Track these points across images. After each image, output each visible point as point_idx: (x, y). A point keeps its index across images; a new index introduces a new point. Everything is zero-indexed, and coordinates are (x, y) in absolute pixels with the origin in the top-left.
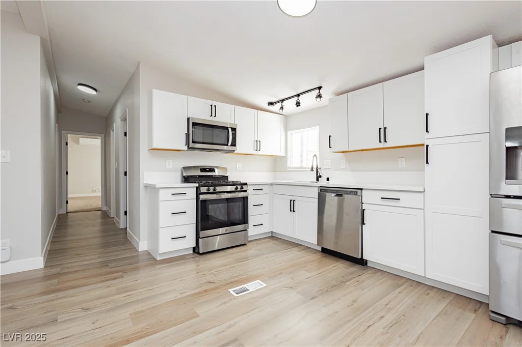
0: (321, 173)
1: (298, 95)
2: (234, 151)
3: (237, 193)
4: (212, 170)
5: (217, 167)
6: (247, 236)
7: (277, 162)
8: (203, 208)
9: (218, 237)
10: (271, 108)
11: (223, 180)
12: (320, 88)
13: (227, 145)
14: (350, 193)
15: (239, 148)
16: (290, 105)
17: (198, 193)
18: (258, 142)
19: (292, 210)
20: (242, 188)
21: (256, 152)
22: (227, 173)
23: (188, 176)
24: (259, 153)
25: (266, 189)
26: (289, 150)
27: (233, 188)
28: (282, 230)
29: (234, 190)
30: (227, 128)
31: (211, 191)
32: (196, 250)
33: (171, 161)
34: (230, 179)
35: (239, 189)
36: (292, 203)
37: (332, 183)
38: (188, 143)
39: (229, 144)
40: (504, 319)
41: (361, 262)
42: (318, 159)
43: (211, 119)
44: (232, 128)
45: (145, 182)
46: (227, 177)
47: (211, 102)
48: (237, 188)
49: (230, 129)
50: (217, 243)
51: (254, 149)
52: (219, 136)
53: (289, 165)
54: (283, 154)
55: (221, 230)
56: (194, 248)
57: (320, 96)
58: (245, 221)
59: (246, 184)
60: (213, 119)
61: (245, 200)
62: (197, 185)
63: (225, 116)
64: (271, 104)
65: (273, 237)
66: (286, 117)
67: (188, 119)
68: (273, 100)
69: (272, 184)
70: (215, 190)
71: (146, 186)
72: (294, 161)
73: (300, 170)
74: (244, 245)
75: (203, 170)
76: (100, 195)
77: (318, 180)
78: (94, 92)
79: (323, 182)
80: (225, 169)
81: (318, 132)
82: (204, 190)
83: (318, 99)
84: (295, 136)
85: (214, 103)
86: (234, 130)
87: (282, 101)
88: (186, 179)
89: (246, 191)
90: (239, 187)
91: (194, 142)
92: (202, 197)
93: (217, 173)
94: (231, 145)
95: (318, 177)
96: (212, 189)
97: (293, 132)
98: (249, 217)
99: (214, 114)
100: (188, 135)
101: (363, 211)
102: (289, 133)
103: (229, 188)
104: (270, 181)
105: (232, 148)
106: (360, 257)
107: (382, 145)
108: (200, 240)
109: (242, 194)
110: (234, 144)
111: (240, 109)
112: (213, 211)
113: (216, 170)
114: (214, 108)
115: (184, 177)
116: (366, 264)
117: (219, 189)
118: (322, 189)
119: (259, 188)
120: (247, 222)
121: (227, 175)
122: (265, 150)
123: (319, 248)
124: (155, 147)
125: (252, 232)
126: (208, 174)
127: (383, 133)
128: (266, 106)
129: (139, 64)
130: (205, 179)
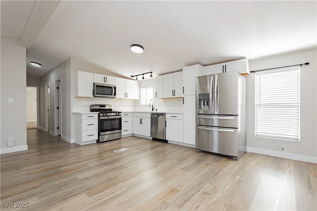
0: (154, 107)
1: (143, 74)
2: (115, 98)
3: (116, 116)
4: (104, 106)
5: (107, 105)
6: (121, 135)
7: (136, 102)
8: (101, 122)
9: (107, 136)
10: (132, 78)
11: (110, 111)
12: (151, 73)
13: (112, 95)
14: (162, 115)
15: (118, 96)
16: (140, 78)
17: (99, 116)
18: (126, 94)
19: (141, 123)
20: (119, 114)
21: (125, 98)
22: (111, 108)
23: (93, 109)
24: (127, 98)
25: (130, 115)
26: (141, 97)
27: (115, 114)
28: (137, 132)
29: (115, 115)
30: (112, 88)
31: (105, 115)
32: (98, 141)
33: (85, 102)
34: (113, 110)
35: (117, 115)
36: (141, 120)
37: (159, 111)
38: (94, 95)
39: (113, 95)
40: (199, 150)
41: (166, 141)
42: (153, 101)
43: (104, 83)
44: (114, 87)
45: (73, 112)
46: (111, 110)
47: (104, 76)
48: (116, 114)
49: (113, 88)
50: (106, 138)
51: (124, 97)
52: (108, 91)
53: (141, 104)
54: (138, 99)
55: (108, 133)
56: (97, 140)
57: (151, 76)
58: (120, 128)
59: (121, 112)
60: (105, 83)
61: (120, 119)
62: (98, 113)
63: (111, 81)
64: (132, 76)
65: (133, 136)
66: (140, 81)
67: (94, 84)
68: (133, 75)
69: (133, 112)
70: (106, 115)
71: (74, 114)
72: (143, 103)
73: (145, 106)
74: (120, 139)
75: (100, 106)
76: (36, 121)
77: (153, 110)
78: (40, 66)
79: (155, 111)
80: (111, 105)
81: (153, 89)
82: (101, 115)
83: (151, 77)
84: (143, 91)
85: (106, 76)
86: (115, 88)
87: (137, 76)
88: (92, 110)
89: (120, 115)
90: (117, 113)
91: (96, 94)
92: (101, 118)
93: (107, 107)
94: (114, 95)
95: (153, 109)
96: (105, 114)
97: (143, 89)
98: (122, 127)
99: (105, 81)
100: (94, 91)
101: (166, 121)
102: (141, 89)
103: (112, 114)
104: (131, 111)
105: (114, 96)
106: (165, 139)
107: (173, 97)
108: (100, 136)
109: (119, 117)
110: (115, 94)
111: (118, 79)
112: (107, 125)
113: (106, 106)
114: (105, 78)
115: (92, 109)
116: (168, 142)
117: (108, 114)
118: (152, 114)
119: (126, 114)
120: (121, 129)
121: (112, 108)
122: (130, 97)
123: (151, 138)
124: (79, 96)
125: (123, 133)
126: (103, 108)
127: (174, 92)
128: (130, 77)
129: (70, 58)
130: (102, 110)
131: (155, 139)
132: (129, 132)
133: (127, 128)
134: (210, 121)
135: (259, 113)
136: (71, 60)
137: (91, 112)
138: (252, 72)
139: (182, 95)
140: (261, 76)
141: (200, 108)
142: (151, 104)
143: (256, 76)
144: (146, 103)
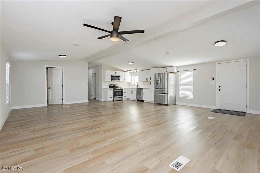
0: (138, 86)
1: (133, 70)
5: (116, 84)
7: (129, 83)
8: (114, 92)
9: (118, 98)
11: (117, 87)
13: (118, 80)
18: (125, 79)
19: (132, 93)
23: (111, 86)
25: (127, 89)
28: (130, 98)
32: (113, 101)
33: (108, 83)
36: (132, 92)
37: (140, 88)
38: (111, 80)
40: (156, 103)
41: (143, 101)
46: (118, 87)
48: (121, 89)
50: (118, 99)
51: (124, 81)
52: (117, 78)
54: (131, 81)
56: (113, 100)
57: (137, 71)
59: (123, 88)
60: (116, 75)
61: (122, 91)
63: (118, 74)
65: (128, 100)
66: (131, 73)
67: (111, 75)
71: (103, 88)
72: (133, 83)
73: (134, 85)
74: (122, 100)
75: (113, 85)
79: (138, 88)
81: (138, 77)
82: (115, 89)
84: (133, 77)
85: (116, 71)
86: (120, 77)
92: (115, 90)
95: (138, 87)
100: (111, 78)
101: (143, 92)
103: (119, 89)
104: (127, 88)
107: (147, 81)
108: (115, 98)
110: (120, 80)
112: (117, 94)
117: (118, 89)
118: (137, 89)
119: (125, 89)
120: (123, 96)
121: (118, 86)
122: (126, 81)
123: (137, 100)
124: (106, 81)
125: (124, 98)
126: (114, 86)
127: (147, 79)
128: (127, 71)
129: (102, 64)
130: (114, 87)
131: (138, 100)
132: (126, 98)
133: (125, 96)
134: (163, 91)
135: (181, 89)
136: (102, 65)
137: (109, 87)
138: (178, 71)
139: (150, 81)
140: (181, 73)
141: (156, 86)
142: (137, 84)
143: (179, 73)
144: (135, 83)
